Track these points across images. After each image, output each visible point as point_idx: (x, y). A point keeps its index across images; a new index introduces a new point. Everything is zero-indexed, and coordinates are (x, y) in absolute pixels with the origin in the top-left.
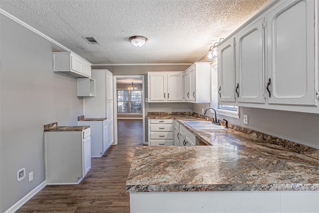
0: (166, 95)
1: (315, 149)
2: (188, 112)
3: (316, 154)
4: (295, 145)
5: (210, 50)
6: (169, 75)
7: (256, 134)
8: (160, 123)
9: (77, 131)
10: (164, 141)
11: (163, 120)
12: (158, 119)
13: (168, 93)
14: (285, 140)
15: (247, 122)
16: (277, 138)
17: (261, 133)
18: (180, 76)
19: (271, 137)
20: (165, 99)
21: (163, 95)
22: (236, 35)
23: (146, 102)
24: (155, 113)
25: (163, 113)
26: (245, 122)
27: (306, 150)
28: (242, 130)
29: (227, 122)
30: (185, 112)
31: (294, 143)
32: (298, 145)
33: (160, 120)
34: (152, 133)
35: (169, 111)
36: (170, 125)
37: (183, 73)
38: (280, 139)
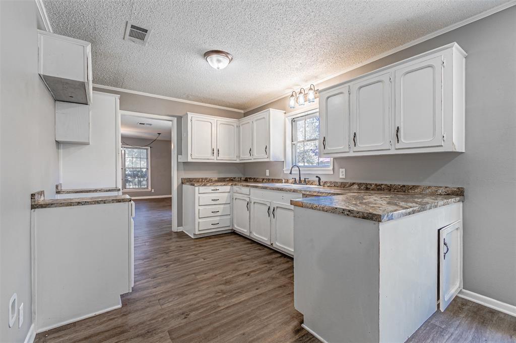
0: (215, 152)
1: (418, 186)
2: (239, 178)
3: (419, 190)
4: (401, 187)
5: (292, 96)
6: (219, 122)
7: (357, 186)
8: (213, 192)
9: (120, 202)
10: (218, 218)
11: (217, 188)
12: (210, 185)
13: (218, 148)
14: (391, 185)
15: (344, 175)
16: (382, 184)
17: (364, 183)
18: (233, 126)
19: (376, 185)
20: (213, 158)
21: (210, 151)
22: (352, 83)
23: (179, 161)
24: (194, 179)
25: (206, 179)
26: (341, 177)
27: (411, 189)
28: (339, 184)
29: (320, 179)
30: (235, 178)
31: (399, 185)
32: (404, 186)
33: (213, 188)
34: (201, 208)
35: (214, 176)
36: (226, 194)
37: (238, 122)
38: (386, 185)
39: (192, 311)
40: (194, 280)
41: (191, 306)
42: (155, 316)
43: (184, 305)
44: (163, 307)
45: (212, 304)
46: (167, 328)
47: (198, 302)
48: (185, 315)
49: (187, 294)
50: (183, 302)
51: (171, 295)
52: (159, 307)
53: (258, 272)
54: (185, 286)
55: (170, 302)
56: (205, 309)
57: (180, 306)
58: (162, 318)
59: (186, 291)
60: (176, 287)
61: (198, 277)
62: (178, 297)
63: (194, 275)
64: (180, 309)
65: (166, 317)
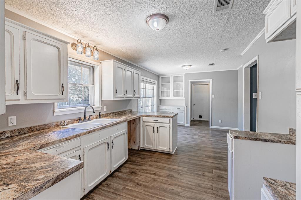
39: (200, 175)
40: (184, 190)
41: (198, 177)
42: (216, 182)
43: (201, 179)
44: (211, 184)
45: (189, 172)
46: (213, 174)
47: (194, 176)
48: (203, 175)
49: (196, 183)
50: (201, 180)
51: (204, 188)
52: (213, 185)
53: (149, 172)
54: (192, 189)
55: (207, 184)
56: (194, 172)
57: (203, 179)
58: (214, 179)
59: (195, 186)
60: (198, 192)
61: (180, 190)
62: (201, 185)
63: (181, 194)
64: (204, 178)
65: (212, 179)
